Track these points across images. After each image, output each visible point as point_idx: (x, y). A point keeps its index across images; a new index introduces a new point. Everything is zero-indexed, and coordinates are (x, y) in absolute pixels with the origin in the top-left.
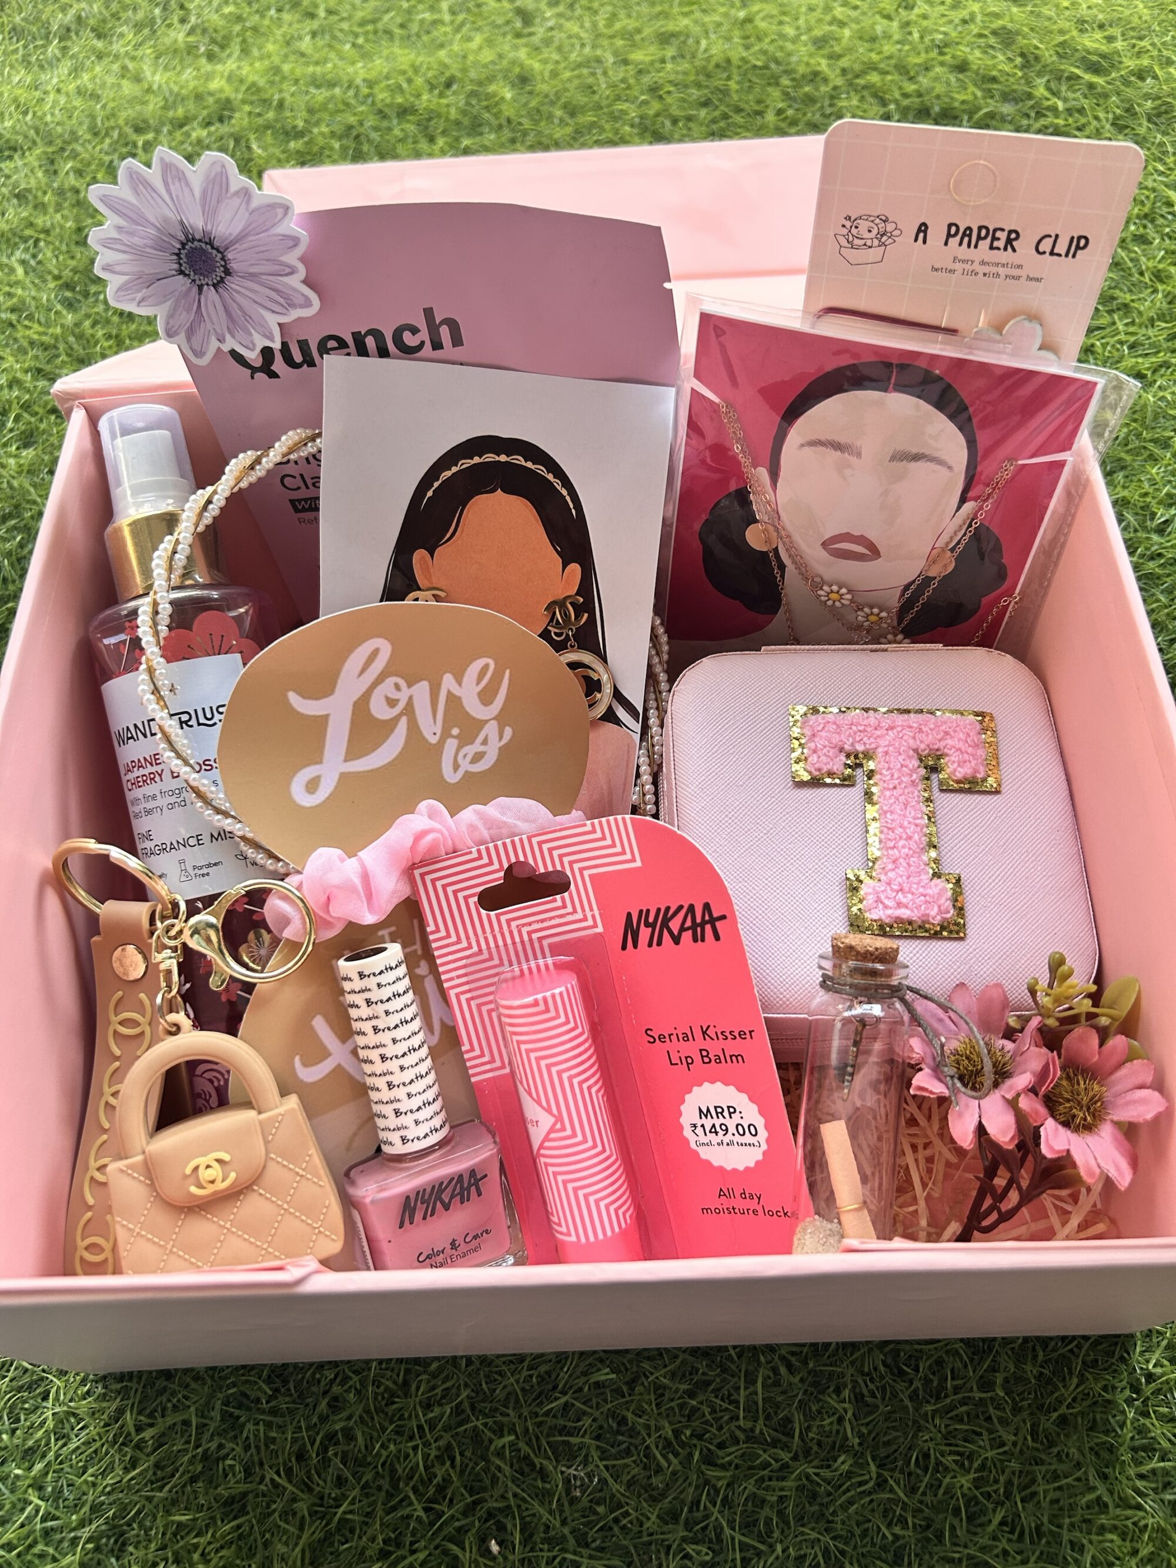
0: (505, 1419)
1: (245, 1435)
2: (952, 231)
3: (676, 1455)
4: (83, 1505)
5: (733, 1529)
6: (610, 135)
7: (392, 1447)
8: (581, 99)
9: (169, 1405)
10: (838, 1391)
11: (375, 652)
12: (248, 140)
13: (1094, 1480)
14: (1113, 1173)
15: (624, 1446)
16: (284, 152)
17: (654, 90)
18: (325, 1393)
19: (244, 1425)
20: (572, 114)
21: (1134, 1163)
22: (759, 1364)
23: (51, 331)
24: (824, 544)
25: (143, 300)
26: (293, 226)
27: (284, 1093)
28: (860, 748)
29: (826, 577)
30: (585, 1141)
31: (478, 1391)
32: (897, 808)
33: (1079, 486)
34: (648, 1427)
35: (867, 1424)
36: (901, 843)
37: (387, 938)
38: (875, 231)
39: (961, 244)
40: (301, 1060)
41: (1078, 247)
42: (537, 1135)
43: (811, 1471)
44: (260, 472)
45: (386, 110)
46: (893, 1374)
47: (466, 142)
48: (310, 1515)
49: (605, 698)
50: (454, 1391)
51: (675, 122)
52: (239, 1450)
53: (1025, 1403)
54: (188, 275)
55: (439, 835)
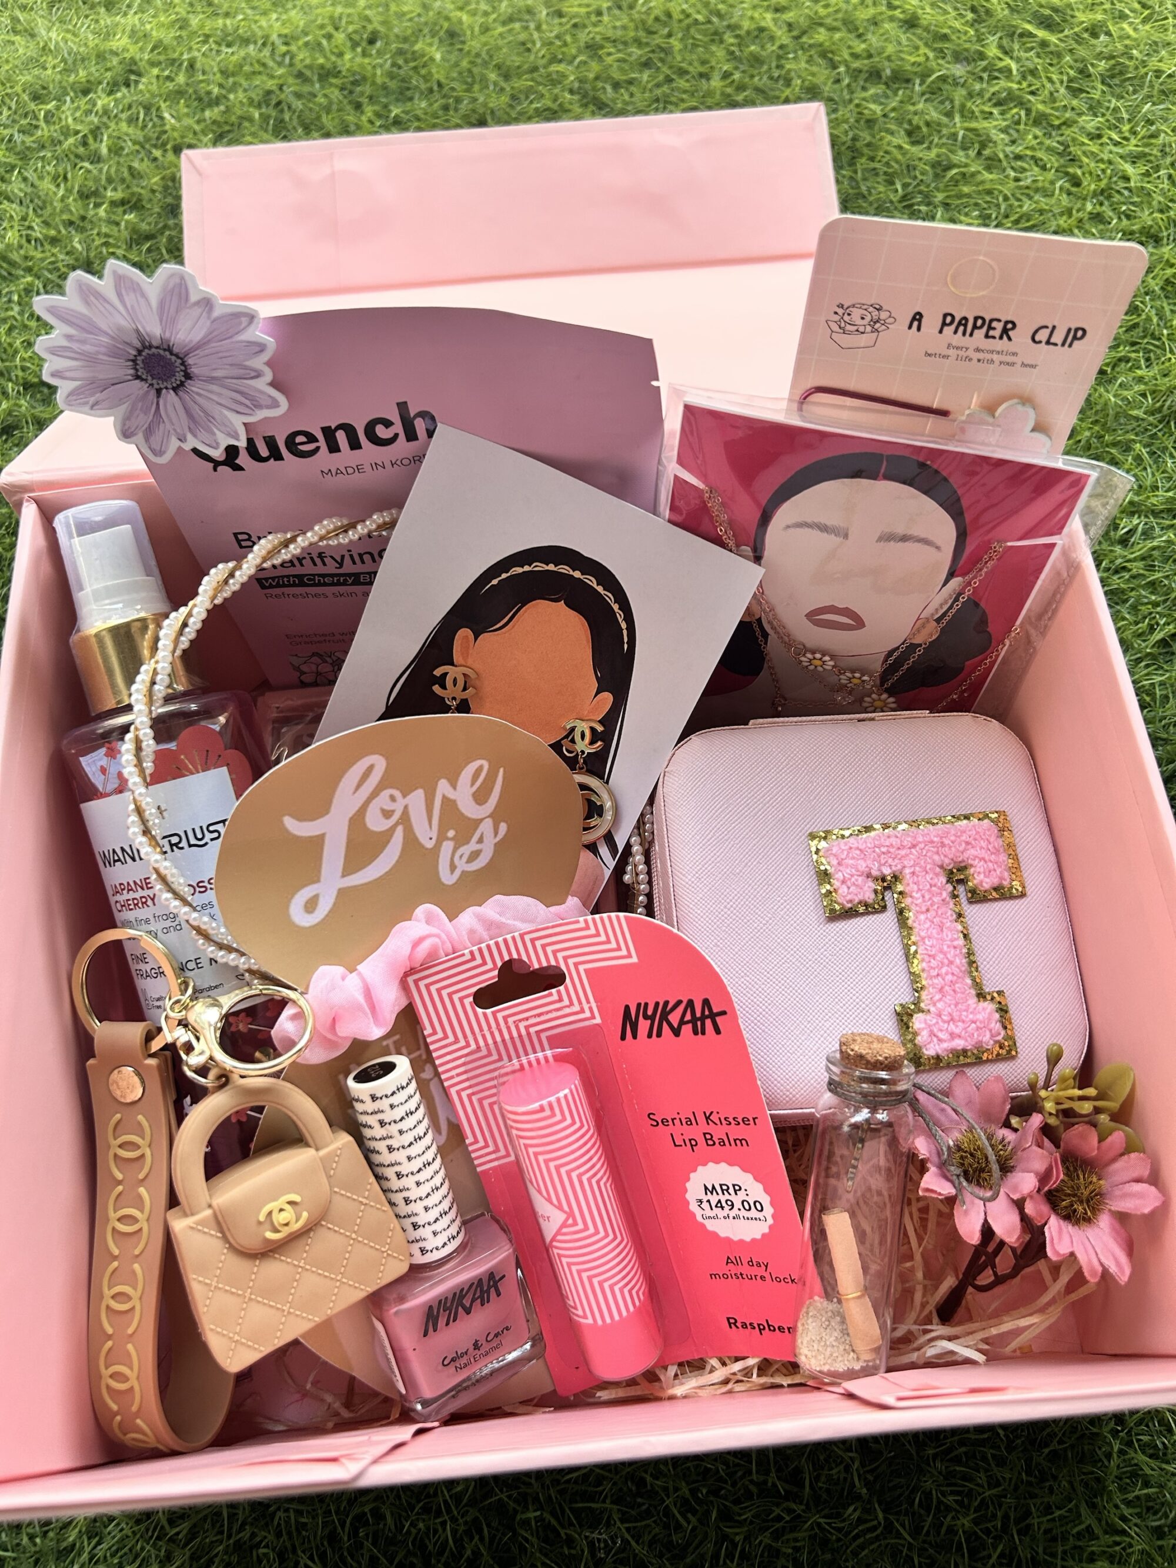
0: (529, 1491)
1: (276, 1523)
2: (947, 320)
3: (694, 1513)
6: (549, 104)
7: (421, 1525)
8: (517, 60)
11: (370, 770)
12: (158, 109)
13: (1084, 1510)
14: (1113, 1269)
15: (644, 1507)
16: (198, 122)
17: (593, 48)
19: (274, 1513)
20: (507, 77)
21: (1130, 1249)
24: (810, 616)
25: (96, 403)
26: (259, 333)
29: (808, 645)
30: (597, 1232)
33: (1068, 571)
34: (666, 1489)
37: (392, 1048)
38: (868, 319)
39: (955, 332)
41: (1075, 338)
42: (549, 1229)
43: (822, 1520)
44: (234, 585)
45: (308, 73)
47: (395, 111)
51: (616, 86)
52: (271, 1537)
53: (1019, 1441)
54: (146, 380)
55: (436, 940)
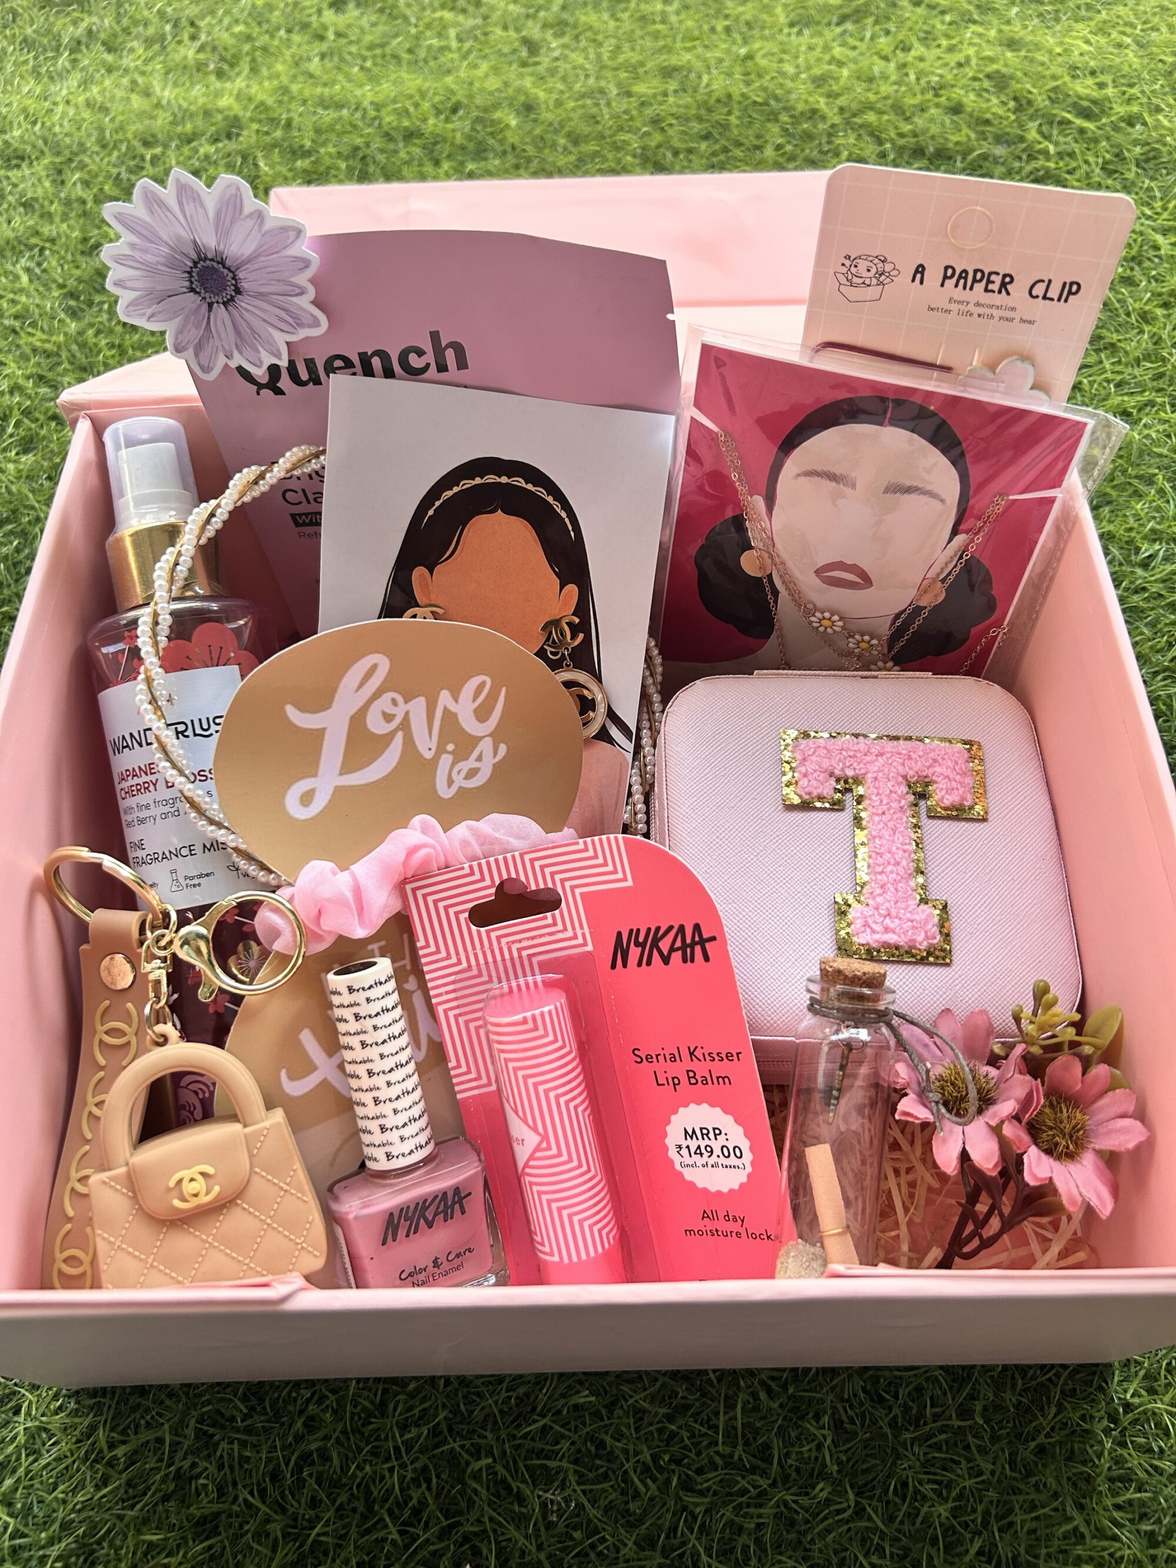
0: (482, 1441)
1: (218, 1454)
2: (948, 273)
3: (654, 1480)
4: (53, 1522)
5: (710, 1557)
6: (613, 165)
7: (368, 1468)
8: (585, 129)
9: (143, 1422)
10: (817, 1417)
11: (373, 668)
12: (255, 158)
13: (1071, 1510)
14: (1094, 1202)
15: (601, 1470)
16: (290, 170)
17: (656, 122)
18: (301, 1412)
19: (218, 1444)
20: (576, 143)
21: (1115, 1192)
22: (739, 1388)
23: (54, 338)
24: (817, 572)
25: (152, 315)
26: (304, 249)
27: (269, 1106)
28: (850, 773)
29: (819, 604)
30: (570, 1160)
31: (456, 1411)
32: (886, 834)
33: (1068, 523)
34: (626, 1452)
35: (846, 1451)
36: (889, 868)
37: (377, 952)
38: (874, 270)
39: (956, 286)
40: (288, 1073)
41: (1070, 293)
42: (522, 1154)
43: (789, 1498)
44: (263, 487)
45: (393, 133)
46: (872, 1400)
47: (470, 166)
48: (284, 1537)
49: (599, 716)
50: (432, 1412)
51: (676, 153)
52: (212, 1469)
53: (1003, 1432)
54: (199, 293)
55: (431, 850)
